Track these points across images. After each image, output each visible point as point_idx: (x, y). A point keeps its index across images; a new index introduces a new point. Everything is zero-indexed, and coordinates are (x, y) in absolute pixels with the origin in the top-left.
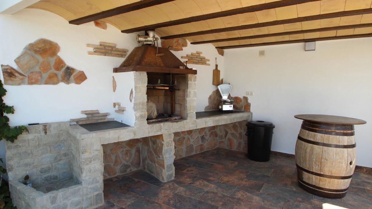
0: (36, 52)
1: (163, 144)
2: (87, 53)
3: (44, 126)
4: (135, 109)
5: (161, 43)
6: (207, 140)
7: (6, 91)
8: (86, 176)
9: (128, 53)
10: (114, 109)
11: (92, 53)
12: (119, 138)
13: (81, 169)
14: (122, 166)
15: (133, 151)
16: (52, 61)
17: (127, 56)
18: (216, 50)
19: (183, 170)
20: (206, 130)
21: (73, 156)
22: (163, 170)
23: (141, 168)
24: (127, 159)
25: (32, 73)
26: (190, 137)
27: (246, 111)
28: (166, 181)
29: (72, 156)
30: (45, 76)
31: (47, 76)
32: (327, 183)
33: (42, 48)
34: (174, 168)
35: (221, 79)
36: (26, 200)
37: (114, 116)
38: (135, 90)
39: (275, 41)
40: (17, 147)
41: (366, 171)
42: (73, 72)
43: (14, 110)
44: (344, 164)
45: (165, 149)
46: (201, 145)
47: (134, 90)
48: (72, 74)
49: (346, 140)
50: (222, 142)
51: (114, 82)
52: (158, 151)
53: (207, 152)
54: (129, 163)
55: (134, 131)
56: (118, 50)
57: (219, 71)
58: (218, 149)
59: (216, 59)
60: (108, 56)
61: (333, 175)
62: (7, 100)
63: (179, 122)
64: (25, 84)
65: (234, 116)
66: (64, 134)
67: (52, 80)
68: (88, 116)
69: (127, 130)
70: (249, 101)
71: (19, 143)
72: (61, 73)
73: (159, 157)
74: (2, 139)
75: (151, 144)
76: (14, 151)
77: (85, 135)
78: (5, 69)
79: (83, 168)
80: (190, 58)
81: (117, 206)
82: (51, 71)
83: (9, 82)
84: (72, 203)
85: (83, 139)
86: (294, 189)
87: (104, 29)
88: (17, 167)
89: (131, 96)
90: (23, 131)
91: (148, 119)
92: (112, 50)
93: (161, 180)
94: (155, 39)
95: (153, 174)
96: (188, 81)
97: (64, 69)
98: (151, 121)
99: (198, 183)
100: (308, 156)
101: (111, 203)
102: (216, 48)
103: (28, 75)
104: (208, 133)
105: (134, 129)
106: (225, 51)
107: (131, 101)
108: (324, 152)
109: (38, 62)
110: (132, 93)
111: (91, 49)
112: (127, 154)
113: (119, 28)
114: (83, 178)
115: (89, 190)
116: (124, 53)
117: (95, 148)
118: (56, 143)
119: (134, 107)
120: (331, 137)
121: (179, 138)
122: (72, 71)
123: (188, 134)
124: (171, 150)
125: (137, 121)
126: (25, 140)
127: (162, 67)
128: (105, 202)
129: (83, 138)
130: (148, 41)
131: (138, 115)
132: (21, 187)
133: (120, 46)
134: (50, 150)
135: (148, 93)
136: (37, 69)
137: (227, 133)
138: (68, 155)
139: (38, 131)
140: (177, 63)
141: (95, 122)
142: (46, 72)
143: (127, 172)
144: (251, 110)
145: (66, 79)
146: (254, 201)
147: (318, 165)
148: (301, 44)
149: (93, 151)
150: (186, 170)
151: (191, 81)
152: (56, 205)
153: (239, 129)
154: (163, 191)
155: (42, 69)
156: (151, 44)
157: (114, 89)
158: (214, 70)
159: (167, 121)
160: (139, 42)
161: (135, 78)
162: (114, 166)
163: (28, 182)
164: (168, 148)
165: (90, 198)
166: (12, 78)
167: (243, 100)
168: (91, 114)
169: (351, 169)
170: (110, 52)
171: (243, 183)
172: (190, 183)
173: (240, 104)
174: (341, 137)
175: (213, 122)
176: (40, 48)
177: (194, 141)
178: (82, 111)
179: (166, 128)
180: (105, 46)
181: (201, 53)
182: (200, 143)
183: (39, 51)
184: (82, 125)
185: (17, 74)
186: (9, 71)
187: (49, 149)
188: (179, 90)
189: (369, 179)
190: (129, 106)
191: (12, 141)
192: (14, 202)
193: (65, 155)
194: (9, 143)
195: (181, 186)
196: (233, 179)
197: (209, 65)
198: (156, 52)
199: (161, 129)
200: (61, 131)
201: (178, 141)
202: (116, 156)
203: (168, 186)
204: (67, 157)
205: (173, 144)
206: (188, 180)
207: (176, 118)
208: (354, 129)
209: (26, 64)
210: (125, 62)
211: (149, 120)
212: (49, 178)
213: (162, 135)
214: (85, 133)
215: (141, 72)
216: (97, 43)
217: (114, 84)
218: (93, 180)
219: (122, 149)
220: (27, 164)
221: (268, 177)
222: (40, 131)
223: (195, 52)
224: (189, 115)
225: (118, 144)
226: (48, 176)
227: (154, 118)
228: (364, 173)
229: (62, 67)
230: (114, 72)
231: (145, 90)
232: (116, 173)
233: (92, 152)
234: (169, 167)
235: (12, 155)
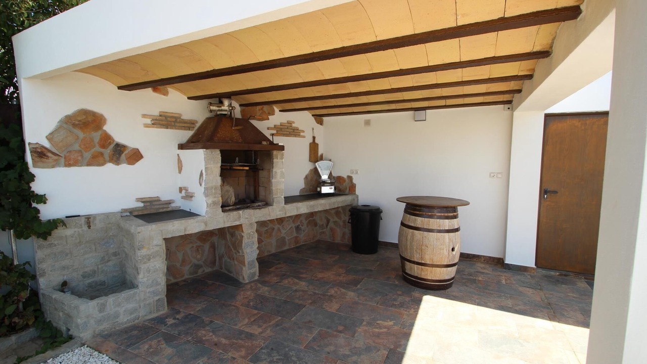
0: (74, 125)
1: (243, 236)
2: (143, 125)
3: (86, 218)
4: (206, 195)
5: (241, 112)
6: (304, 231)
7: (35, 177)
8: (144, 277)
9: (198, 125)
10: (181, 195)
11: (150, 126)
12: (185, 230)
13: (137, 269)
14: (191, 266)
15: (207, 247)
16: (97, 136)
17: (196, 128)
18: (313, 118)
19: (270, 268)
20: (302, 218)
21: (126, 254)
22: (244, 268)
23: (216, 268)
24: (199, 257)
25: (70, 152)
26: (281, 227)
27: (351, 194)
28: (247, 282)
29: (124, 255)
30: (88, 155)
31: (90, 155)
32: (429, 273)
33: (83, 121)
34: (257, 265)
35: (320, 154)
36: (65, 310)
37: (180, 203)
38: (206, 171)
39: (380, 109)
40: (51, 245)
41: (484, 261)
42: (125, 150)
43: (47, 200)
44: (445, 251)
45: (246, 242)
46: (296, 237)
47: (204, 172)
48: (123, 153)
49: (447, 224)
50: (323, 233)
51: (179, 161)
52: (237, 244)
53: (303, 245)
54: (201, 263)
55: (205, 220)
56: (185, 122)
57: (318, 144)
58: (319, 241)
59: (313, 129)
60: (170, 128)
61: (435, 263)
62: (37, 187)
63: (263, 209)
64: (60, 167)
65: (333, 199)
66: (113, 228)
67: (96, 160)
68: (146, 204)
69: (196, 219)
70: (354, 181)
71: (54, 241)
72: (109, 151)
73: (239, 252)
74: (31, 236)
75: (228, 236)
76: (47, 251)
77: (142, 228)
78: (33, 148)
79: (140, 268)
80: (278, 129)
81: (184, 312)
82: (95, 149)
83: (39, 164)
84: (125, 311)
85: (139, 233)
86: (397, 283)
87: (164, 95)
88: (51, 271)
89: (201, 179)
90: (58, 224)
91: (222, 207)
92: (175, 121)
93: (241, 280)
94: (231, 108)
95: (232, 275)
96: (273, 159)
97: (112, 146)
98: (227, 208)
99: (287, 281)
100: (409, 243)
101: (176, 310)
102: (313, 115)
103: (65, 155)
104: (305, 222)
105: (205, 218)
106: (325, 119)
107: (201, 185)
108: (424, 238)
109: (78, 138)
110: (201, 174)
111: (149, 121)
112: (198, 250)
113: (184, 94)
114: (140, 280)
115: (148, 295)
116: (192, 126)
117: (155, 242)
118: (104, 239)
119: (204, 192)
120: (432, 220)
121: (266, 228)
122: (122, 149)
123: (279, 224)
124: (253, 243)
125: (208, 209)
126: (62, 236)
127: (240, 143)
128: (168, 309)
129: (139, 231)
130: (222, 110)
131: (210, 201)
132: (58, 295)
133: (186, 116)
134: (96, 249)
135: (221, 175)
136: (77, 147)
137: (328, 221)
138: (119, 254)
139: (79, 225)
140: (259, 136)
141: (155, 212)
142: (89, 151)
143: (198, 274)
144: (357, 192)
145: (115, 158)
146: (347, 297)
147: (419, 254)
148: (410, 113)
149: (152, 246)
150: (274, 268)
151: (277, 159)
152: (105, 313)
153: (342, 216)
154: (242, 293)
155: (82, 146)
156: (226, 114)
157: (179, 171)
158: (310, 144)
159: (247, 208)
160: (211, 111)
161: (205, 157)
162: (180, 266)
163: (65, 290)
164: (250, 240)
165: (149, 304)
166: (43, 160)
167: (347, 180)
168: (149, 202)
169: (454, 256)
170: (173, 124)
171: (340, 278)
172: (277, 282)
173: (344, 184)
174: (441, 221)
175: (308, 208)
176: (80, 121)
177: (286, 232)
178: (137, 199)
179: (246, 217)
180: (166, 117)
181: (294, 122)
182: (295, 234)
183: (79, 124)
184: (137, 216)
185: (50, 155)
186: (39, 150)
187: (93, 247)
188: (262, 170)
189: (485, 269)
190: (198, 191)
191: (45, 239)
192: (47, 315)
193: (115, 254)
194: (41, 241)
195: (265, 286)
196: (330, 275)
197: (304, 137)
198: (233, 125)
199: (239, 218)
200: (109, 224)
201: (265, 233)
202: (184, 253)
203: (249, 286)
204: (118, 257)
205: (256, 235)
206: (275, 278)
207: (260, 204)
208: (457, 212)
209: (62, 141)
210: (193, 136)
211: (225, 207)
212: (94, 284)
213: (241, 225)
214: (142, 226)
215: (213, 150)
216: (156, 113)
217: (180, 164)
218: (152, 282)
219: (191, 245)
220: (64, 267)
221: (371, 270)
222: (81, 225)
223: (286, 122)
224: (275, 200)
225: (186, 238)
226: (93, 282)
227: (231, 205)
228: (482, 263)
229: (110, 144)
230: (178, 149)
231: (217, 170)
232: (184, 275)
233: (151, 248)
234: (251, 264)
235: (44, 256)
